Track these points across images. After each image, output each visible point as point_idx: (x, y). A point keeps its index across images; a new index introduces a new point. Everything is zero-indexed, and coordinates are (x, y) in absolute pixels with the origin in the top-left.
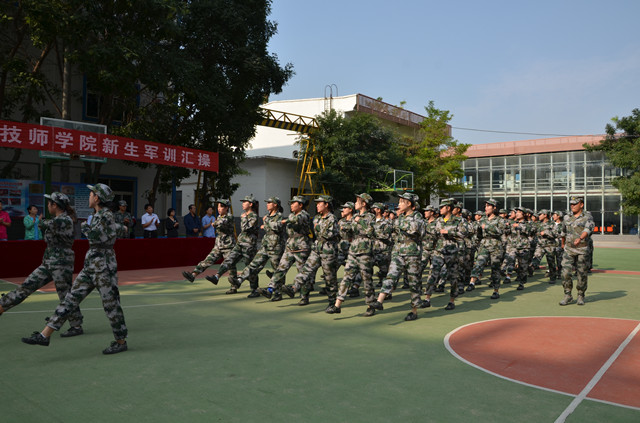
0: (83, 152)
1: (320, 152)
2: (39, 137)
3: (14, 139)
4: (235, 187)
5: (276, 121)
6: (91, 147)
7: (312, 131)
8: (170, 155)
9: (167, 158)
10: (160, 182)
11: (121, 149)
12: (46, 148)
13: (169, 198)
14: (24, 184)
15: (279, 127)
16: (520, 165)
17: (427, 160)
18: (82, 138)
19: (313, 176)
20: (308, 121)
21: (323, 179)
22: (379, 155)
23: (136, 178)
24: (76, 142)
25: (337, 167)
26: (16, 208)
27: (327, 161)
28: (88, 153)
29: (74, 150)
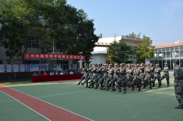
0: (59, 58)
1: (112, 52)
2: (51, 56)
3: (47, 57)
4: (90, 62)
5: (100, 45)
6: (60, 57)
7: (110, 47)
8: (75, 57)
9: (74, 58)
10: (74, 62)
11: (66, 57)
12: (52, 58)
13: (76, 65)
14: (48, 64)
15: (101, 46)
16: (174, 50)
17: (142, 51)
18: (59, 55)
19: (110, 58)
20: (108, 44)
21: (113, 58)
22: (127, 52)
23: (68, 61)
24: (57, 56)
25: (116, 55)
26: (46, 69)
27: (114, 54)
28: (60, 58)
29: (57, 58)
